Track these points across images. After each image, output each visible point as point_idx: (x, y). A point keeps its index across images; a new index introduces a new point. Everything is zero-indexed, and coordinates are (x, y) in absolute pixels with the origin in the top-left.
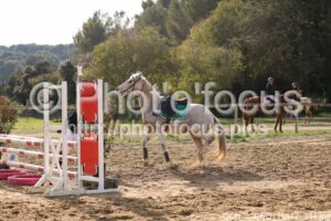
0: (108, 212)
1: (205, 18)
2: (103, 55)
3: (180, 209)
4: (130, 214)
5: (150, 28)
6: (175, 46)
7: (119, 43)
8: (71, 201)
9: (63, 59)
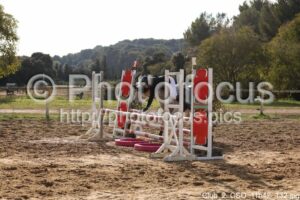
0: (216, 175)
1: (291, 20)
2: (208, 48)
3: (274, 174)
4: (233, 177)
5: (246, 27)
6: (266, 42)
7: (221, 38)
8: (186, 165)
9: (176, 50)
